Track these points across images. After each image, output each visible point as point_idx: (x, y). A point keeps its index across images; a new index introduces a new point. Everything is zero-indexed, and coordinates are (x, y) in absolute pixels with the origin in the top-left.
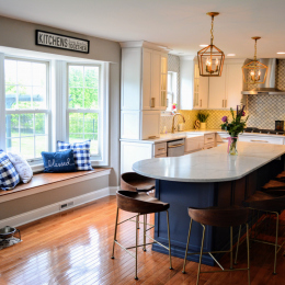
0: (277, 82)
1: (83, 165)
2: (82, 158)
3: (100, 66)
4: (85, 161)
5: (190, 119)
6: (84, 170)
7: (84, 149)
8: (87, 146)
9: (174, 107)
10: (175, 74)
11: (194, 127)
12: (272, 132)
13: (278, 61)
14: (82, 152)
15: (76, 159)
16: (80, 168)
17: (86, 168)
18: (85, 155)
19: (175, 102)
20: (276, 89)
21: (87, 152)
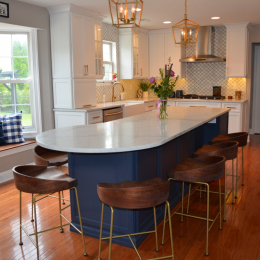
0: (213, 49)
1: (13, 137)
2: (13, 131)
3: (27, 33)
4: (16, 133)
5: (133, 88)
6: (15, 143)
7: (15, 120)
8: (18, 117)
9: (114, 77)
10: (114, 44)
11: (137, 97)
12: (210, 98)
13: (213, 28)
14: (12, 124)
15: (6, 131)
16: (10, 141)
17: (17, 140)
18: (15, 127)
19: (116, 72)
20: (212, 56)
21: (19, 123)
